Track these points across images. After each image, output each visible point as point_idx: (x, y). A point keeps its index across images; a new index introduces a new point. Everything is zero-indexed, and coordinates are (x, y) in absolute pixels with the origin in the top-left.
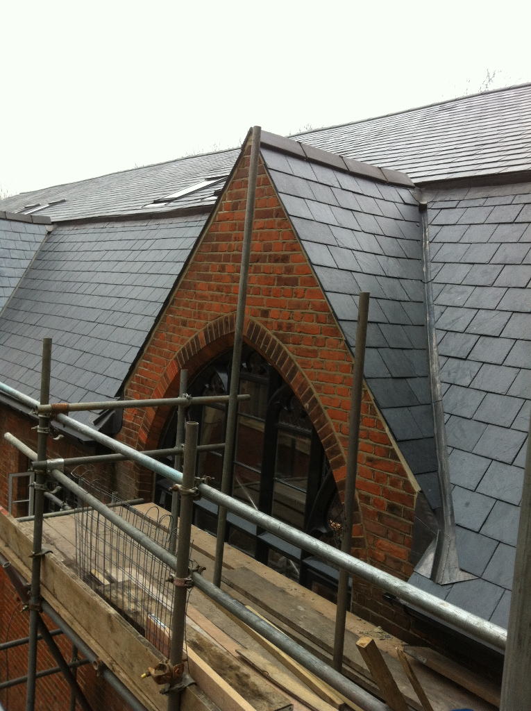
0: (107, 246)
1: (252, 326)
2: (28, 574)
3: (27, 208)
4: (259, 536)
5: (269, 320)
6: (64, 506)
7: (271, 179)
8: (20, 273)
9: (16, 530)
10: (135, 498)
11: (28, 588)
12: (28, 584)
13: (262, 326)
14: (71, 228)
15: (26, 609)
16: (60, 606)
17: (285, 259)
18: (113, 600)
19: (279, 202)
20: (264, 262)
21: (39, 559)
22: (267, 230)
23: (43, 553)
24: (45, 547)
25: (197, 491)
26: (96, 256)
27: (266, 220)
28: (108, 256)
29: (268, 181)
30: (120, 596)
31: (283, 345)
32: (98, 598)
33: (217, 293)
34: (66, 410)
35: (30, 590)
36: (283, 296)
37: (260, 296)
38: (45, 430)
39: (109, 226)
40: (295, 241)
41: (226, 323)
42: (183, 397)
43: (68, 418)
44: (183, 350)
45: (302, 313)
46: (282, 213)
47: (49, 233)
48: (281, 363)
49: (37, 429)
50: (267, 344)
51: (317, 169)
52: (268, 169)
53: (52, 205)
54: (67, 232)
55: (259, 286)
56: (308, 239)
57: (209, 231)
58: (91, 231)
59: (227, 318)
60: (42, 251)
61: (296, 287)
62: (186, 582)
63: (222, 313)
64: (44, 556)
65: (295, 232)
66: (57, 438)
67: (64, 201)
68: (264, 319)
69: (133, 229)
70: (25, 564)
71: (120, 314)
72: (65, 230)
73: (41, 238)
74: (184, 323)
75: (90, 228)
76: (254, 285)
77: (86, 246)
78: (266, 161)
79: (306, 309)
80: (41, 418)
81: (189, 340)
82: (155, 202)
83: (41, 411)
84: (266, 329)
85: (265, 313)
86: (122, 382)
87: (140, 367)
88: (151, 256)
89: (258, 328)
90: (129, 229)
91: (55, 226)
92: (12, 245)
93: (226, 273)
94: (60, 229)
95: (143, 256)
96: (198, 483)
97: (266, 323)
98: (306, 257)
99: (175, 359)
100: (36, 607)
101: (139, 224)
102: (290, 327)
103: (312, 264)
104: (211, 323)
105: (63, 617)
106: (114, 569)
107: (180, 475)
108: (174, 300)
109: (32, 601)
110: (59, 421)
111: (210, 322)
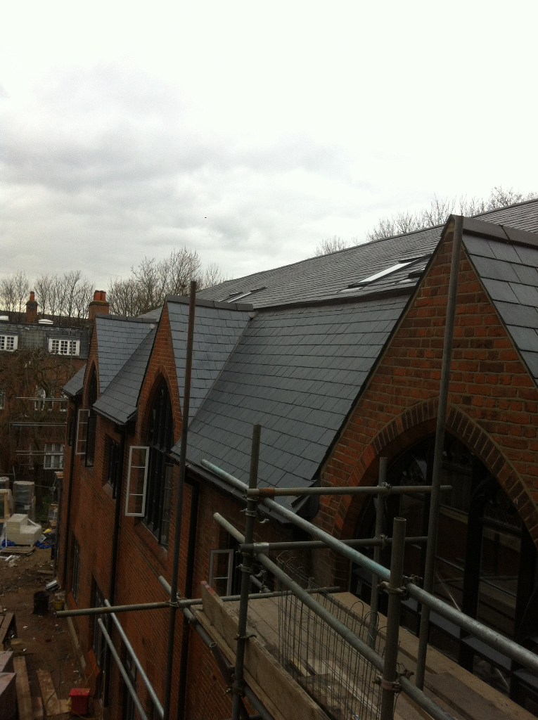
0: (304, 330)
1: (453, 413)
2: (233, 657)
3: (232, 296)
4: (463, 640)
5: (472, 407)
6: (263, 588)
7: (473, 264)
8: (225, 357)
9: (221, 610)
10: (331, 586)
11: (232, 671)
12: (232, 666)
13: (464, 414)
14: (271, 314)
15: (230, 692)
16: (262, 693)
17: (488, 344)
18: (316, 694)
19: (482, 287)
20: (466, 347)
21: (244, 643)
22: (468, 315)
23: (248, 636)
24: (249, 631)
25: (405, 591)
26: (293, 340)
27: (468, 304)
28: (306, 340)
29: (470, 267)
30: (323, 692)
31: (488, 435)
32: (300, 691)
33: (414, 378)
34: (272, 495)
35: (234, 672)
36: (487, 382)
37: (462, 382)
38: (252, 514)
39: (305, 311)
40: (499, 327)
41: (425, 409)
42: (382, 486)
43: (274, 503)
44: (380, 435)
45: (509, 401)
46: (484, 297)
47: (251, 319)
48: (486, 453)
49: (245, 512)
50: (470, 433)
51: (520, 251)
52: (469, 254)
53: (254, 292)
54: (267, 318)
55: (460, 372)
56: (513, 324)
57: (407, 317)
58: (290, 316)
59: (425, 404)
60: (245, 336)
61: (501, 373)
62: (394, 686)
63: (421, 399)
64: (248, 639)
65: (499, 317)
66: (263, 522)
67: (264, 288)
68: (467, 406)
69: (329, 313)
70: (229, 646)
71: (316, 396)
72: (266, 316)
73: (244, 324)
74: (381, 409)
75: (289, 313)
76: (455, 371)
77: (285, 331)
78: (467, 247)
79: (513, 396)
80: (249, 501)
81: (386, 426)
82: (350, 287)
83: (250, 495)
84: (468, 417)
85: (467, 400)
86: (318, 465)
87: (336, 451)
88: (346, 339)
89: (459, 415)
90: (326, 313)
91: (257, 312)
92: (218, 331)
93: (425, 359)
94: (261, 315)
95: (340, 340)
96: (406, 583)
97: (468, 410)
98: (512, 342)
99: (372, 444)
100: (239, 691)
101: (334, 308)
102: (495, 415)
103: (519, 350)
104: (409, 408)
105: (265, 705)
106: (317, 662)
107: (387, 572)
108: (371, 384)
109: (235, 685)
110: (266, 505)
111: (407, 408)
